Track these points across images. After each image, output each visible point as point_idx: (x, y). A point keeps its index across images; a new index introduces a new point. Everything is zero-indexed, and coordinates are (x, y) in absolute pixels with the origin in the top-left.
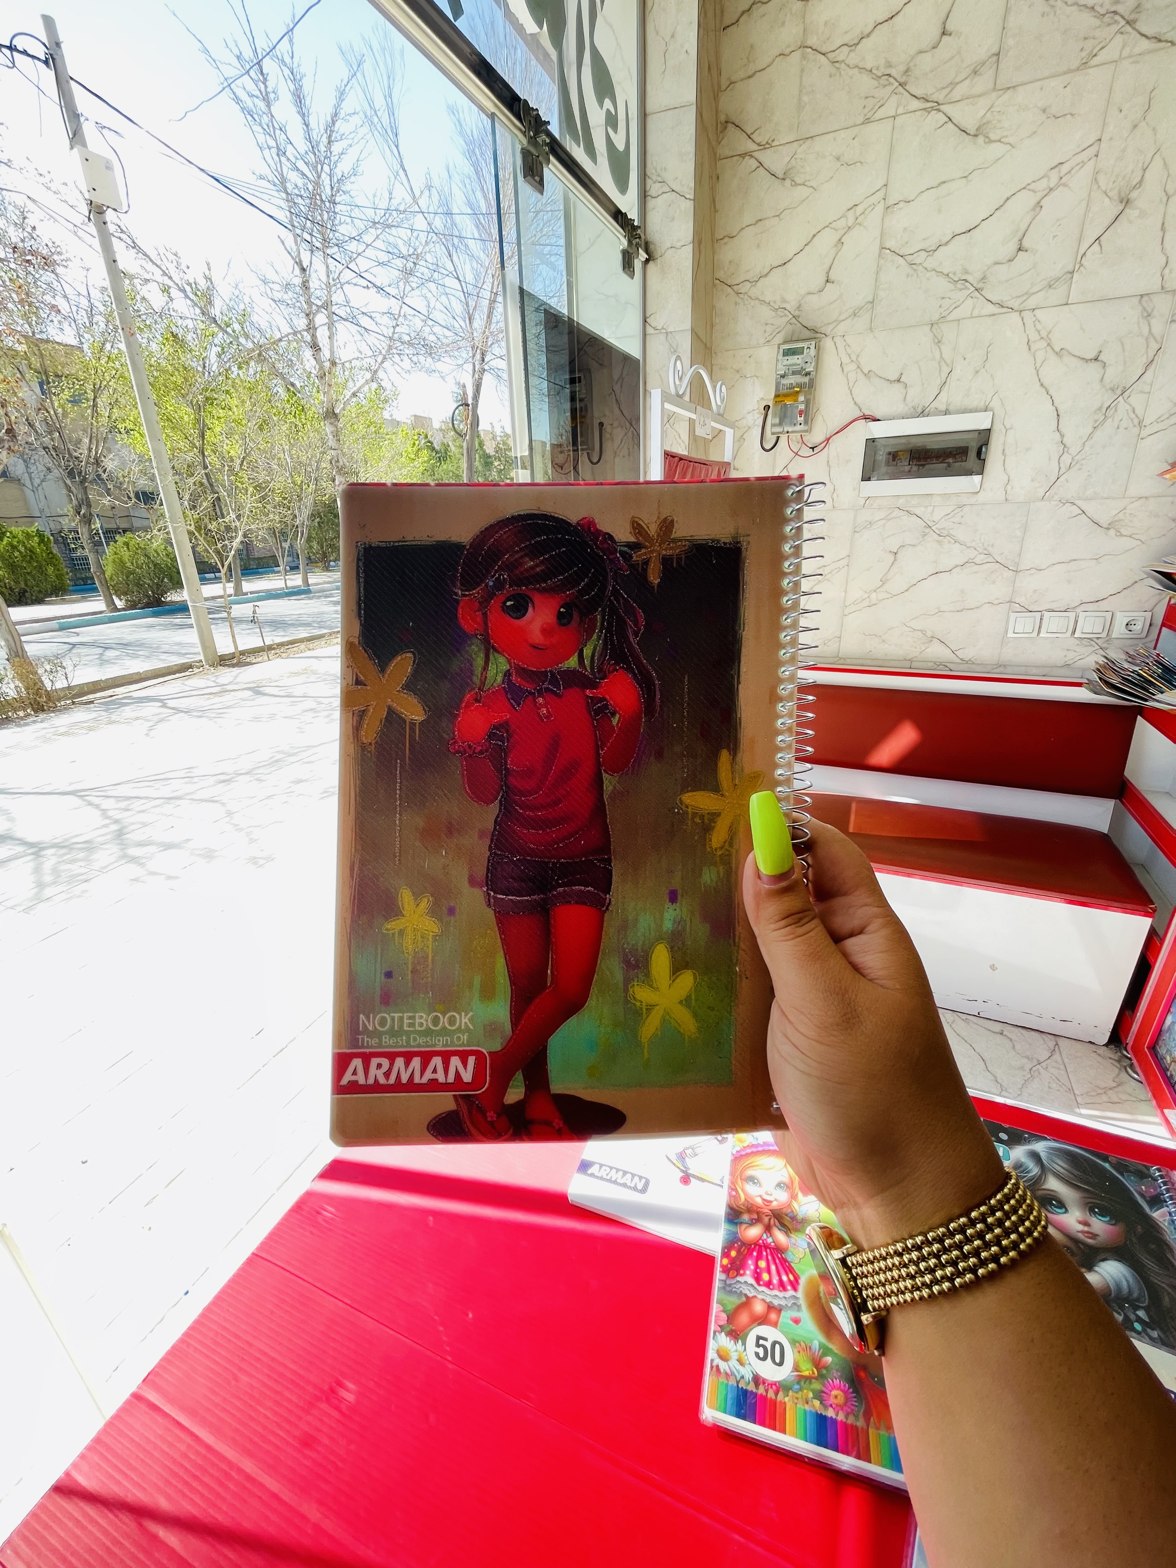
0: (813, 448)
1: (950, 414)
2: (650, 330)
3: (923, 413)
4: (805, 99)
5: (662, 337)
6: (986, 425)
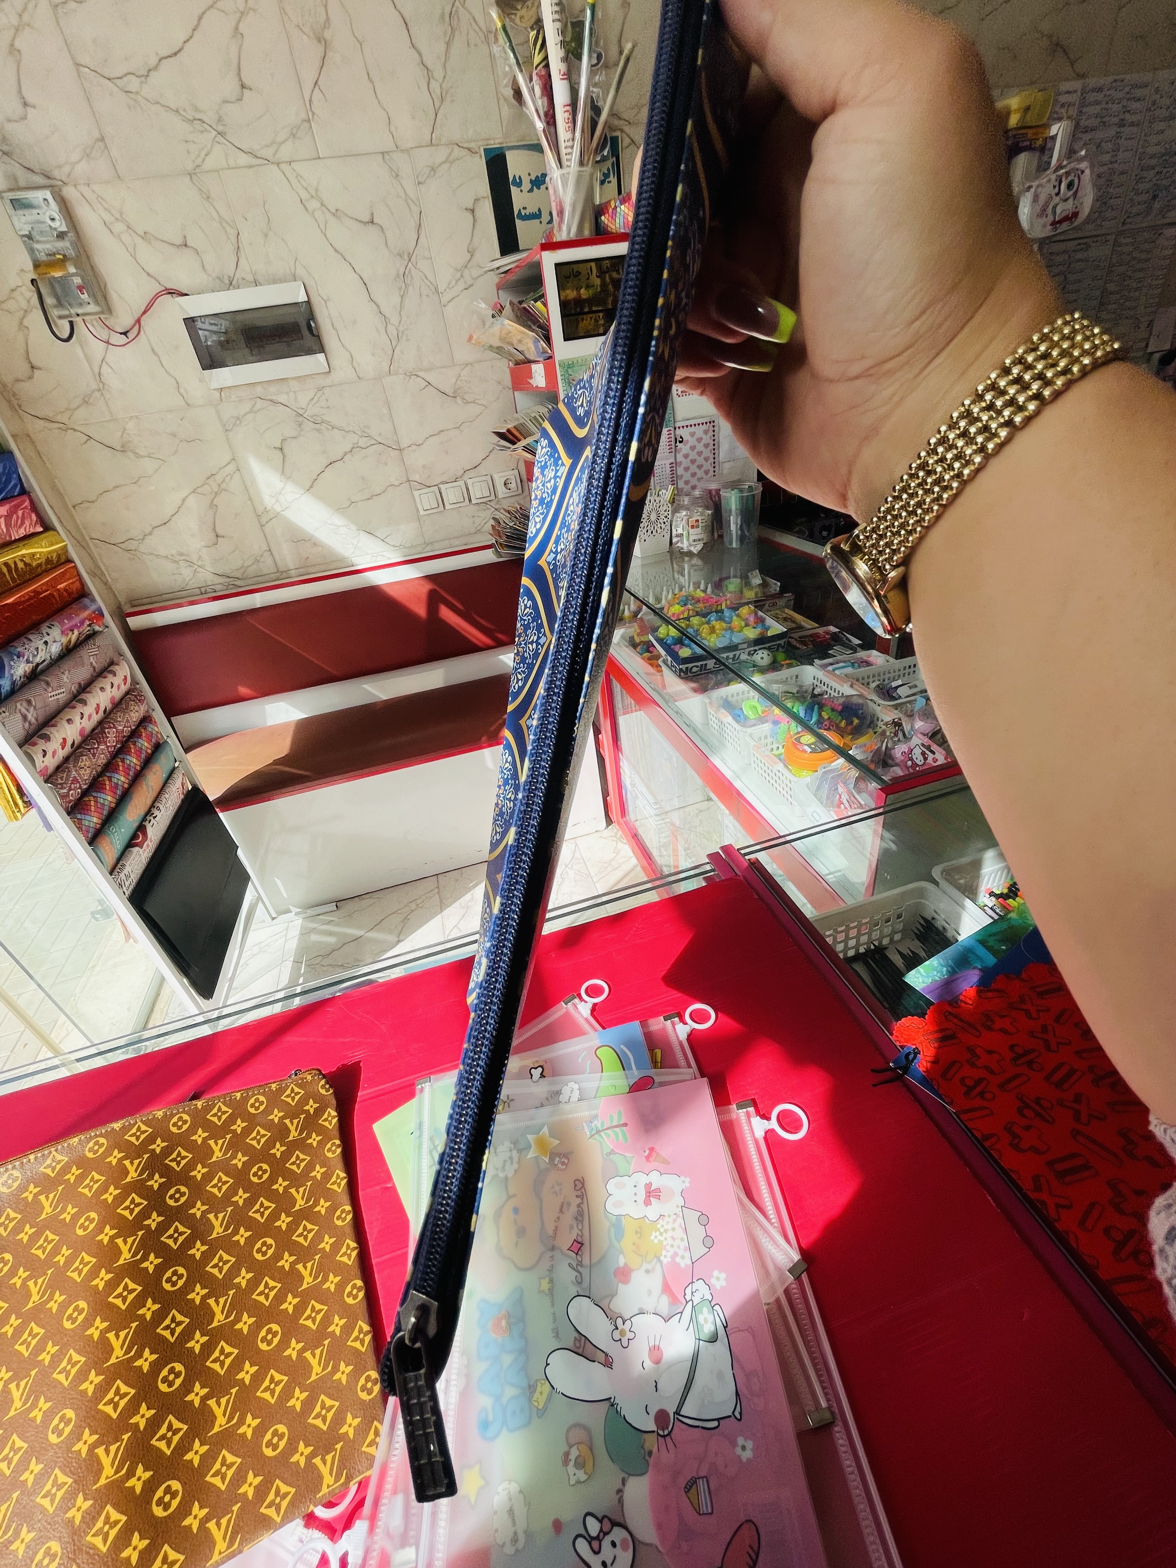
0: (125, 334)
1: (261, 284)
3: (230, 284)
6: (302, 297)
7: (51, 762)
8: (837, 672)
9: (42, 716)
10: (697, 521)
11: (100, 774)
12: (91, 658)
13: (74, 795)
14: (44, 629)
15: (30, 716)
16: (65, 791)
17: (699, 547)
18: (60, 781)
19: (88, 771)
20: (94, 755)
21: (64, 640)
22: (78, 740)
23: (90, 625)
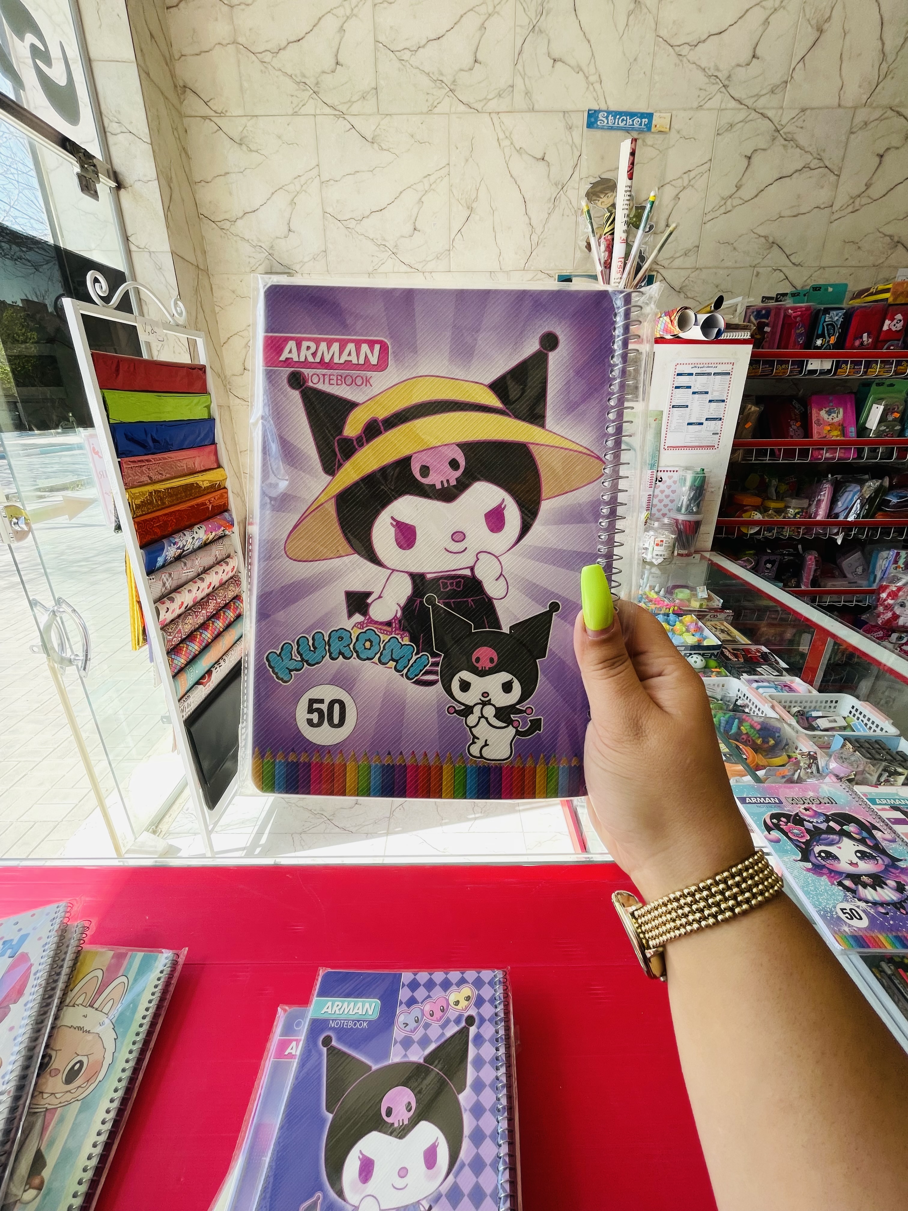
2: (133, 248)
4: (246, 84)
5: (147, 255)
7: (170, 616)
8: (761, 690)
9: (175, 584)
10: (662, 541)
11: (196, 630)
12: (217, 551)
13: (176, 641)
14: (196, 528)
15: (167, 585)
16: (171, 637)
17: (660, 560)
18: (170, 631)
19: (190, 626)
20: (197, 616)
21: (204, 538)
22: (191, 603)
23: (223, 531)
